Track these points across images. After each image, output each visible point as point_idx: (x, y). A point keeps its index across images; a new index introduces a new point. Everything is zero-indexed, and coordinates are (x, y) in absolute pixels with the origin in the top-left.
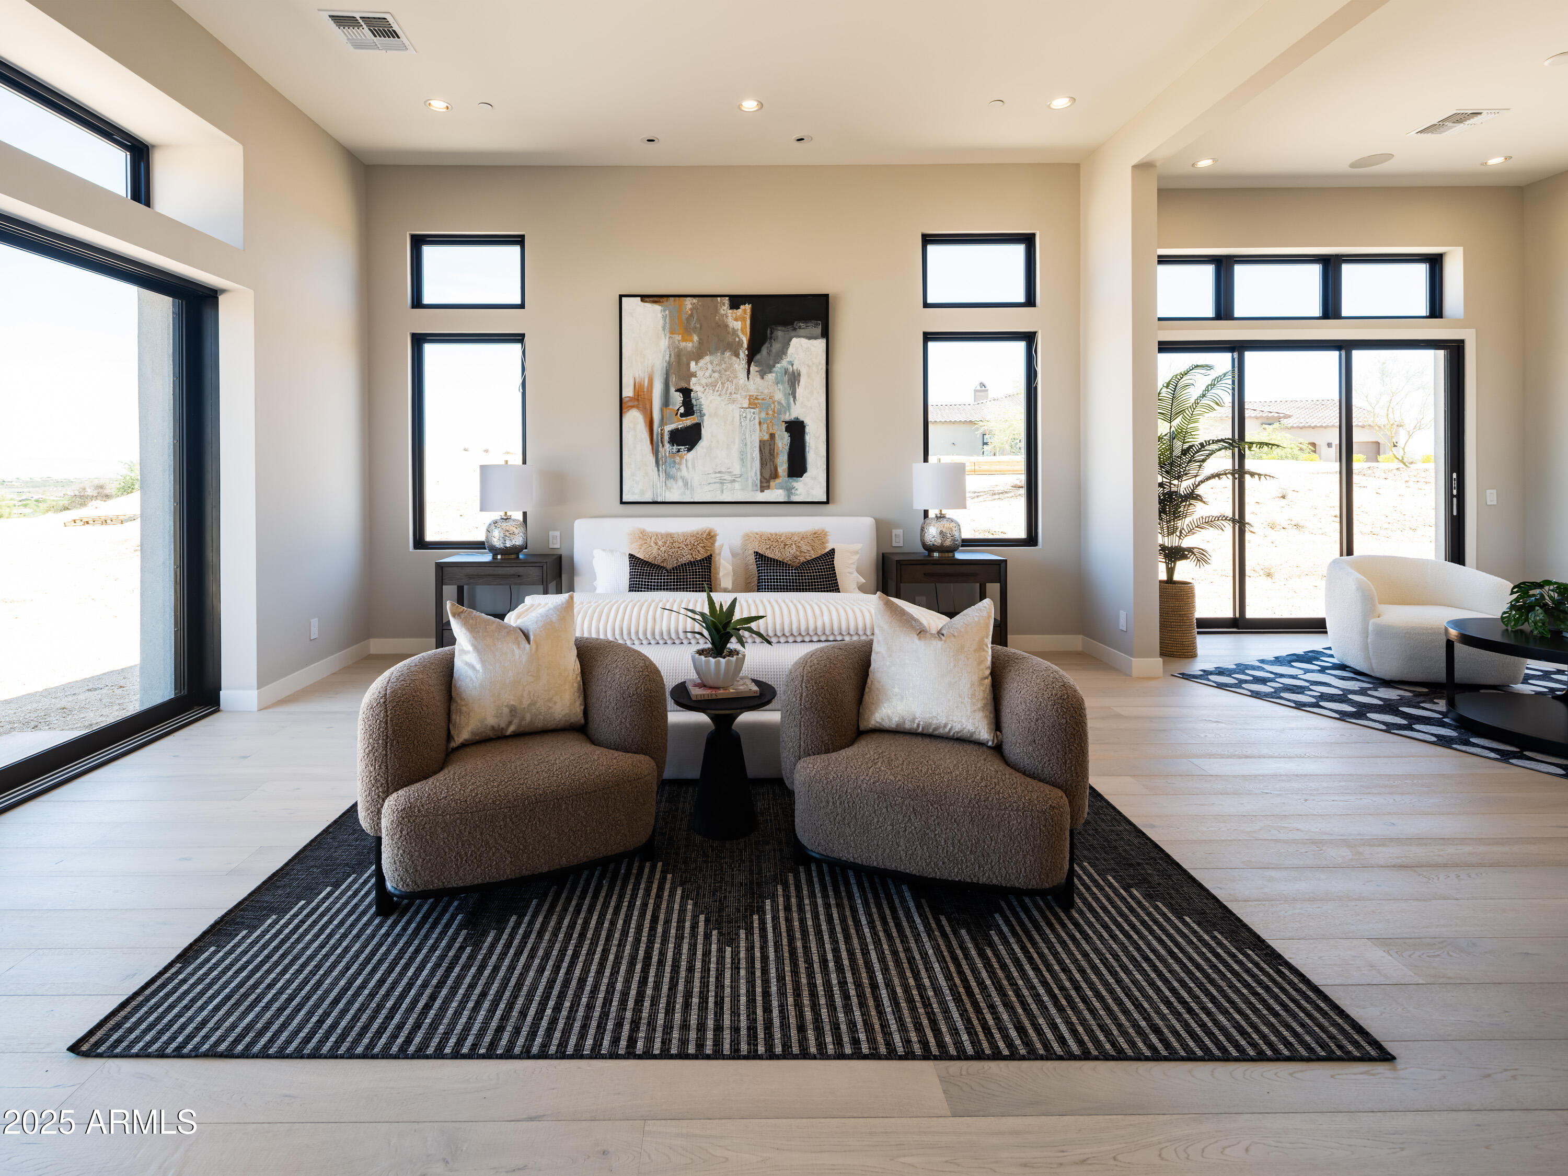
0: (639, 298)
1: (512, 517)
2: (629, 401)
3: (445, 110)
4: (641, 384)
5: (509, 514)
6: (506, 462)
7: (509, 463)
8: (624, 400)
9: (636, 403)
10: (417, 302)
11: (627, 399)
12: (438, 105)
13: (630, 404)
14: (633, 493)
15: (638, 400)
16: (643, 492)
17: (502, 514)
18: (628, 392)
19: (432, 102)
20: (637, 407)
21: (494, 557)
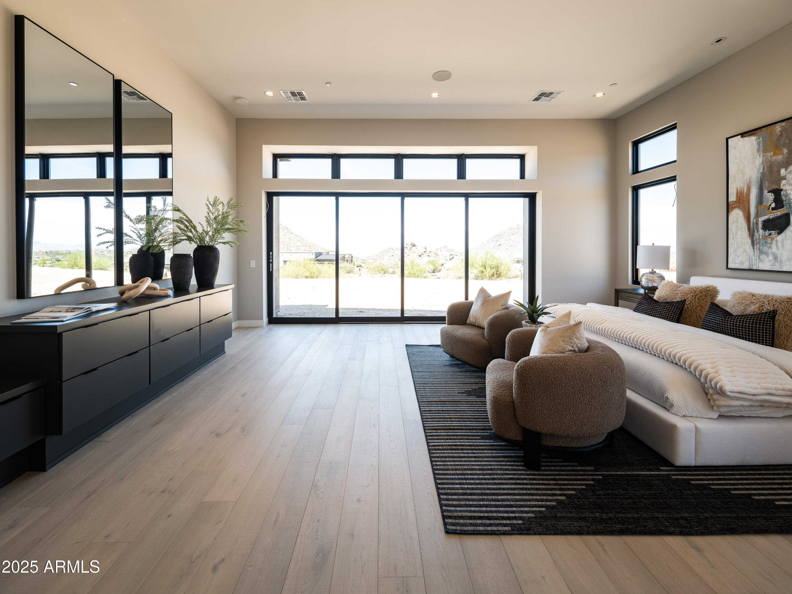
0: (740, 136)
1: (657, 272)
2: (733, 204)
3: (603, 95)
4: (741, 192)
5: (654, 270)
6: (653, 244)
7: (655, 245)
8: (730, 204)
9: (738, 205)
10: (636, 170)
11: (732, 203)
12: (599, 95)
13: (734, 205)
14: (735, 263)
15: (739, 203)
16: (742, 263)
17: (651, 270)
18: (732, 198)
19: (596, 95)
20: (739, 207)
21: (645, 291)
